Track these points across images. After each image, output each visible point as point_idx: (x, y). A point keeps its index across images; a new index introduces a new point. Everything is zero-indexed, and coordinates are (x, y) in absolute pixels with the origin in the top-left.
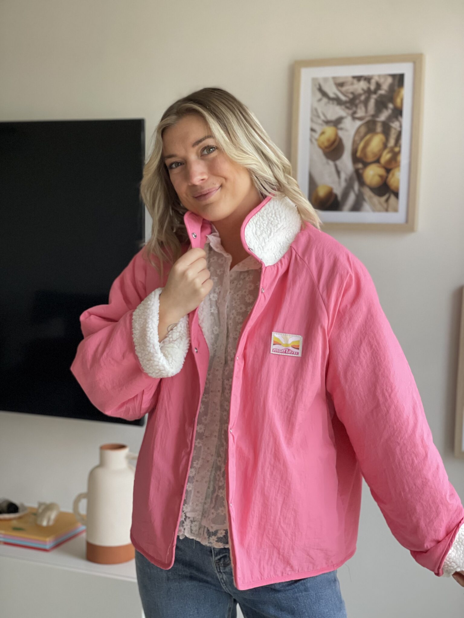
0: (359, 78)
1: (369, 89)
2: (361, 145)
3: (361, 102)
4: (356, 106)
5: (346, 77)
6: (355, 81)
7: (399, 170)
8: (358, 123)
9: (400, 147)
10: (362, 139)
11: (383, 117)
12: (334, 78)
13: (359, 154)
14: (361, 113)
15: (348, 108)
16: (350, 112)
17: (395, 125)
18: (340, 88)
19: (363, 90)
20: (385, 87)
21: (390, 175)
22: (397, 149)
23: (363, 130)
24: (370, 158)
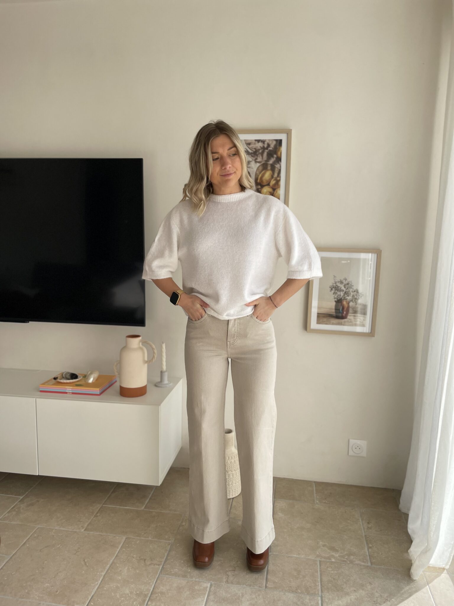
0: (258, 141)
1: (264, 147)
2: (260, 176)
3: (259, 153)
4: (257, 155)
5: (252, 140)
6: (256, 142)
7: (280, 190)
8: (258, 165)
9: (280, 177)
10: (260, 173)
11: (271, 162)
12: (245, 140)
13: (258, 181)
14: (259, 159)
15: (252, 156)
16: (254, 158)
17: (277, 166)
18: (248, 146)
19: (260, 147)
20: (272, 146)
21: (275, 192)
22: (278, 179)
23: (261, 168)
24: (265, 183)
